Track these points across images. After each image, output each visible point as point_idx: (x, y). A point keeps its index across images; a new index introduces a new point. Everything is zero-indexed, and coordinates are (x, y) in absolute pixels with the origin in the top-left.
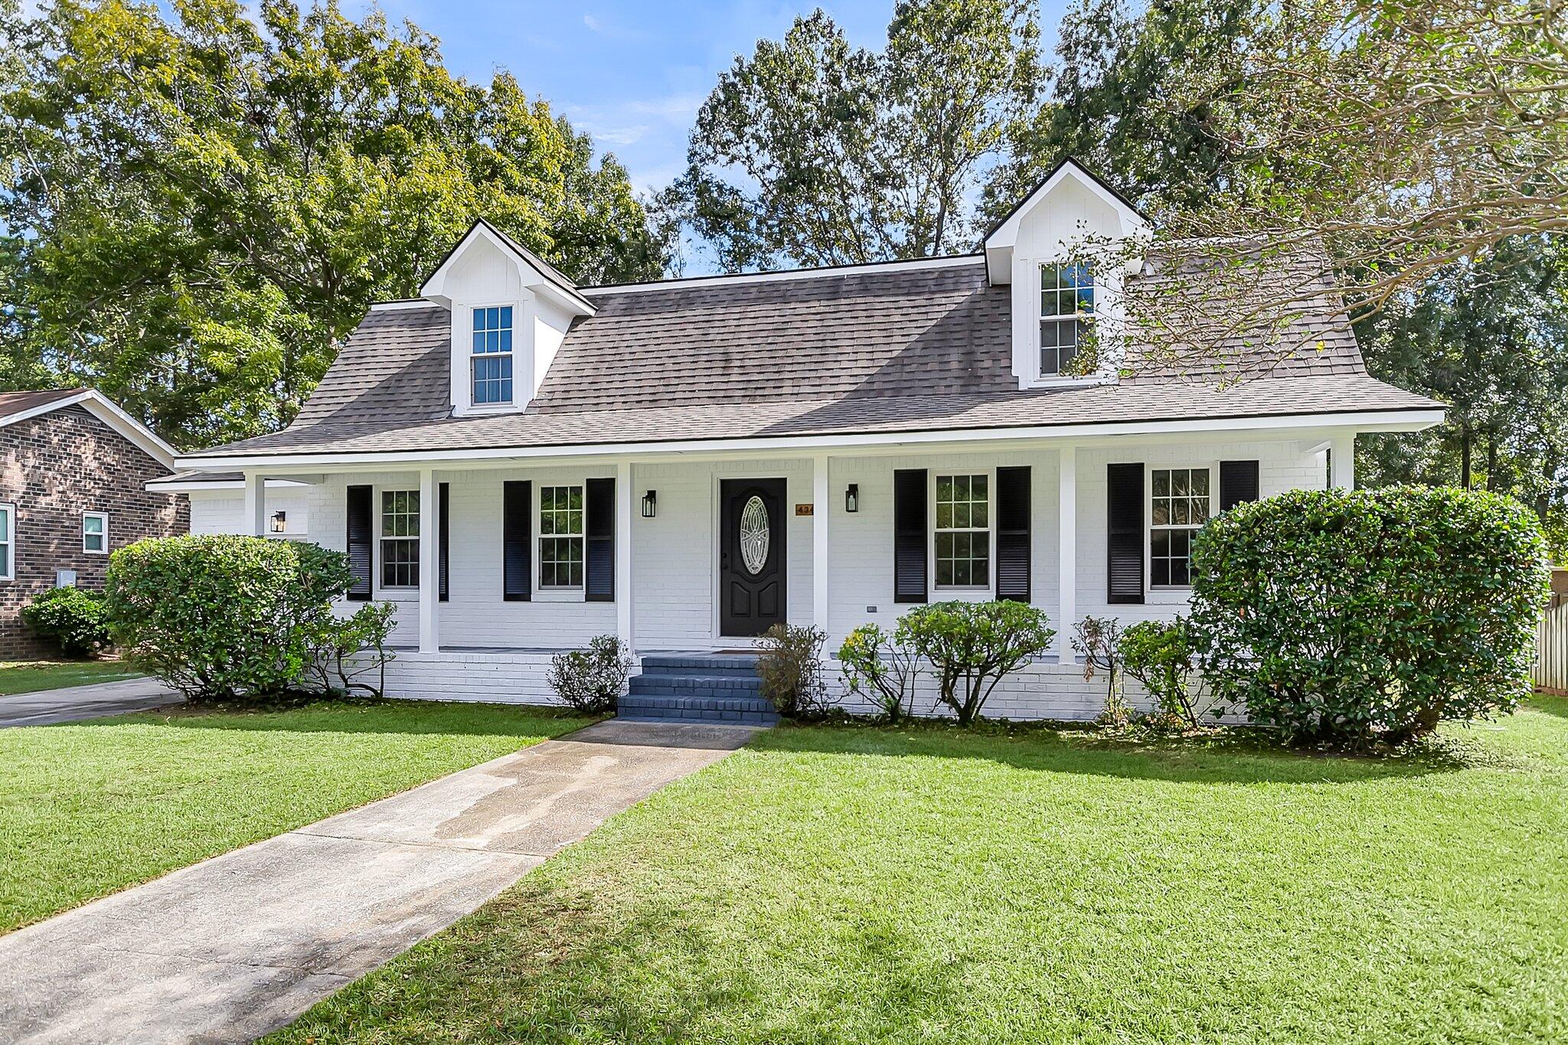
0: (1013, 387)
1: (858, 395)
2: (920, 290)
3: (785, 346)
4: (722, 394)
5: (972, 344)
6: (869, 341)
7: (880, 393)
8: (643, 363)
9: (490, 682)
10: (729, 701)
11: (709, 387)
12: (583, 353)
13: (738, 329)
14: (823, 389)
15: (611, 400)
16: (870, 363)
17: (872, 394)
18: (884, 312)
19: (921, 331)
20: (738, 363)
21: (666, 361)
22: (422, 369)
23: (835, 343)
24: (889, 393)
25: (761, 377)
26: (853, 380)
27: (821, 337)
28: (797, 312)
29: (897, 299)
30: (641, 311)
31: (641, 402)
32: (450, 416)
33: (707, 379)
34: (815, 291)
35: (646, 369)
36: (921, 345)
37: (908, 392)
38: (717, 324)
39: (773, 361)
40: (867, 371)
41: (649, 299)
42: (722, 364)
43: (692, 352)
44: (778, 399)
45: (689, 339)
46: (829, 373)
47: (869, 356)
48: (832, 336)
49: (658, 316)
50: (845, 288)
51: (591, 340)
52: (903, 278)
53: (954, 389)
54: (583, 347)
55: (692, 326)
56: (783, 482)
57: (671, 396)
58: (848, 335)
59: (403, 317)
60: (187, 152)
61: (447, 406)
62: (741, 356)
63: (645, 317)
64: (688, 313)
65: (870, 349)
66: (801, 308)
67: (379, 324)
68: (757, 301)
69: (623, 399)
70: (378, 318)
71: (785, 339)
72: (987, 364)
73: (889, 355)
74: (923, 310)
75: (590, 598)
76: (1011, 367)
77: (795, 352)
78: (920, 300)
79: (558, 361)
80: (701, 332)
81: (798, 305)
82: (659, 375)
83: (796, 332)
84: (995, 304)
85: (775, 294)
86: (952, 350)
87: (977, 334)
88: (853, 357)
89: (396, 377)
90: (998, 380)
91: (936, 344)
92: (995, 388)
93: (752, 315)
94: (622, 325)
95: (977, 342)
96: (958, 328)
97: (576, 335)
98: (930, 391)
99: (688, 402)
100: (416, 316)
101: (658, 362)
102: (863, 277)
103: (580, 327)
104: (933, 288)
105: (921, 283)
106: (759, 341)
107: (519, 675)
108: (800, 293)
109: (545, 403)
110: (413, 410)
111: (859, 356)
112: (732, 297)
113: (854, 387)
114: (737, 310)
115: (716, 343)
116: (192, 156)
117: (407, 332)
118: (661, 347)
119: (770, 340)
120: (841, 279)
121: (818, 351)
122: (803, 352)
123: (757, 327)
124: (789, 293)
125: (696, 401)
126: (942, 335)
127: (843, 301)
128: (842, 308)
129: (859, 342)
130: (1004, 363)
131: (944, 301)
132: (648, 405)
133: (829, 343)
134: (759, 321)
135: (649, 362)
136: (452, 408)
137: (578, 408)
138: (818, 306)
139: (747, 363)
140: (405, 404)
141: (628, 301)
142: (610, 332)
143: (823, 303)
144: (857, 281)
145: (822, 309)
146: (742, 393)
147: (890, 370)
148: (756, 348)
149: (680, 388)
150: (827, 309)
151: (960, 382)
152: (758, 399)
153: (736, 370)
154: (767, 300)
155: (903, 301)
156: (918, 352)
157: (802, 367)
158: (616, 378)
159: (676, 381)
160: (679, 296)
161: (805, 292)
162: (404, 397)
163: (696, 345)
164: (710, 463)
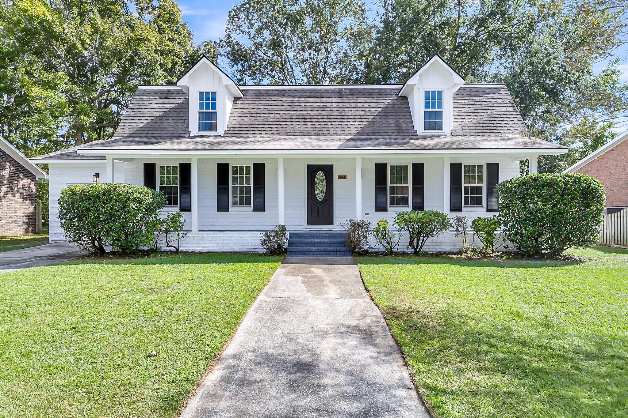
0: (415, 134)
1: (359, 134)
2: (373, 96)
3: (326, 114)
4: (306, 132)
5: (397, 118)
6: (358, 114)
7: (368, 134)
8: (270, 118)
9: (224, 244)
10: (332, 248)
11: (300, 129)
12: (242, 113)
13: (305, 107)
14: (345, 132)
15: (260, 132)
16: (361, 123)
17: (365, 134)
18: (362, 104)
19: (377, 112)
20: (309, 120)
21: (279, 117)
22: (171, 115)
23: (345, 114)
24: (371, 134)
25: (320, 126)
26: (356, 129)
27: (340, 112)
28: (328, 101)
29: (365, 99)
30: (262, 97)
31: (273, 133)
32: (189, 136)
33: (298, 126)
34: (333, 94)
35: (272, 120)
36: (378, 117)
37: (378, 134)
38: (297, 104)
39: (323, 120)
40: (360, 126)
41: (265, 92)
42: (303, 120)
43: (289, 115)
44: (329, 135)
45: (286, 109)
46: (346, 126)
47: (360, 120)
48: (344, 112)
49: (271, 99)
50: (344, 94)
51: (244, 107)
52: (365, 91)
53: (395, 134)
54: (242, 110)
55: (286, 104)
56: (332, 166)
57: (285, 132)
58: (350, 112)
59: (155, 92)
60: (25, 9)
61: (187, 131)
62: (310, 117)
63: (265, 99)
64: (283, 99)
65: (359, 117)
66: (329, 100)
67: (144, 94)
68: (310, 96)
69: (265, 132)
70: (142, 92)
71: (326, 112)
72: (404, 125)
73: (367, 120)
74: (376, 104)
75: (254, 210)
76: (413, 127)
77: (331, 117)
78: (374, 100)
79: (232, 115)
80: (291, 107)
81: (327, 99)
82: (277, 123)
83: (329, 109)
84: (402, 103)
85: (317, 94)
86: (390, 120)
87: (398, 114)
88: (354, 120)
89: (159, 118)
90: (410, 131)
91: (384, 117)
92: (409, 134)
93: (310, 101)
94: (256, 102)
95: (399, 117)
96: (391, 112)
97: (238, 105)
98: (386, 134)
99: (293, 134)
100: (161, 92)
101: (276, 118)
102: (350, 90)
103: (238, 102)
104: (378, 96)
105: (373, 94)
106: (315, 112)
107: (236, 241)
108: (327, 94)
109: (232, 132)
110: (172, 132)
111: (356, 120)
112: (300, 94)
113: (357, 132)
114: (303, 99)
115: (298, 112)
116: (27, 11)
117: (158, 99)
118: (276, 112)
119: (320, 112)
120: (342, 90)
121: (340, 117)
122: (334, 117)
123: (314, 106)
124: (323, 94)
125: (296, 134)
126: (385, 113)
127: (345, 99)
128: (345, 101)
129: (355, 114)
130: (411, 125)
131: (383, 101)
132: (276, 135)
133: (343, 114)
134: (313, 104)
135: (272, 118)
136: (190, 132)
137: (247, 135)
138: (335, 100)
139: (313, 120)
140: (166, 130)
141: (256, 92)
142: (252, 105)
143: (337, 99)
144: (348, 91)
145: (337, 101)
146: (314, 132)
147: (369, 126)
148: (315, 114)
149: (288, 128)
150: (339, 101)
151: (397, 131)
152: (321, 134)
153: (309, 123)
154: (314, 96)
155: (368, 100)
156: (378, 120)
157: (335, 123)
158: (260, 123)
159: (286, 126)
160: (277, 92)
161: (329, 94)
162: (165, 127)
163: (290, 112)
164: (304, 158)
